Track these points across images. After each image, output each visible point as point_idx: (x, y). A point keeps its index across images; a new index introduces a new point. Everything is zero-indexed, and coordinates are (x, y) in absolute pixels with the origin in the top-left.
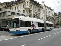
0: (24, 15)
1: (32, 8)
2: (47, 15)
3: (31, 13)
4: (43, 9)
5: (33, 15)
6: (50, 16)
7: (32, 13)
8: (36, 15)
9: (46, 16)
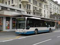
0: (19, 11)
1: (31, 2)
2: (52, 11)
3: (29, 9)
4: (46, 3)
5: (32, 12)
6: (56, 12)
7: (32, 9)
8: (36, 11)
9: (51, 13)
